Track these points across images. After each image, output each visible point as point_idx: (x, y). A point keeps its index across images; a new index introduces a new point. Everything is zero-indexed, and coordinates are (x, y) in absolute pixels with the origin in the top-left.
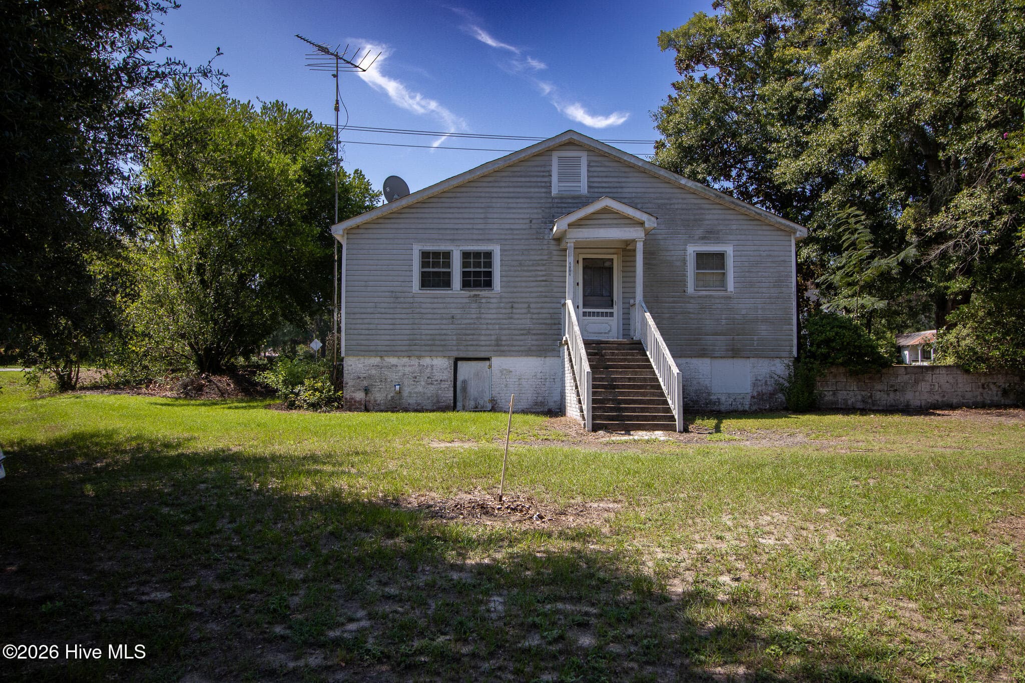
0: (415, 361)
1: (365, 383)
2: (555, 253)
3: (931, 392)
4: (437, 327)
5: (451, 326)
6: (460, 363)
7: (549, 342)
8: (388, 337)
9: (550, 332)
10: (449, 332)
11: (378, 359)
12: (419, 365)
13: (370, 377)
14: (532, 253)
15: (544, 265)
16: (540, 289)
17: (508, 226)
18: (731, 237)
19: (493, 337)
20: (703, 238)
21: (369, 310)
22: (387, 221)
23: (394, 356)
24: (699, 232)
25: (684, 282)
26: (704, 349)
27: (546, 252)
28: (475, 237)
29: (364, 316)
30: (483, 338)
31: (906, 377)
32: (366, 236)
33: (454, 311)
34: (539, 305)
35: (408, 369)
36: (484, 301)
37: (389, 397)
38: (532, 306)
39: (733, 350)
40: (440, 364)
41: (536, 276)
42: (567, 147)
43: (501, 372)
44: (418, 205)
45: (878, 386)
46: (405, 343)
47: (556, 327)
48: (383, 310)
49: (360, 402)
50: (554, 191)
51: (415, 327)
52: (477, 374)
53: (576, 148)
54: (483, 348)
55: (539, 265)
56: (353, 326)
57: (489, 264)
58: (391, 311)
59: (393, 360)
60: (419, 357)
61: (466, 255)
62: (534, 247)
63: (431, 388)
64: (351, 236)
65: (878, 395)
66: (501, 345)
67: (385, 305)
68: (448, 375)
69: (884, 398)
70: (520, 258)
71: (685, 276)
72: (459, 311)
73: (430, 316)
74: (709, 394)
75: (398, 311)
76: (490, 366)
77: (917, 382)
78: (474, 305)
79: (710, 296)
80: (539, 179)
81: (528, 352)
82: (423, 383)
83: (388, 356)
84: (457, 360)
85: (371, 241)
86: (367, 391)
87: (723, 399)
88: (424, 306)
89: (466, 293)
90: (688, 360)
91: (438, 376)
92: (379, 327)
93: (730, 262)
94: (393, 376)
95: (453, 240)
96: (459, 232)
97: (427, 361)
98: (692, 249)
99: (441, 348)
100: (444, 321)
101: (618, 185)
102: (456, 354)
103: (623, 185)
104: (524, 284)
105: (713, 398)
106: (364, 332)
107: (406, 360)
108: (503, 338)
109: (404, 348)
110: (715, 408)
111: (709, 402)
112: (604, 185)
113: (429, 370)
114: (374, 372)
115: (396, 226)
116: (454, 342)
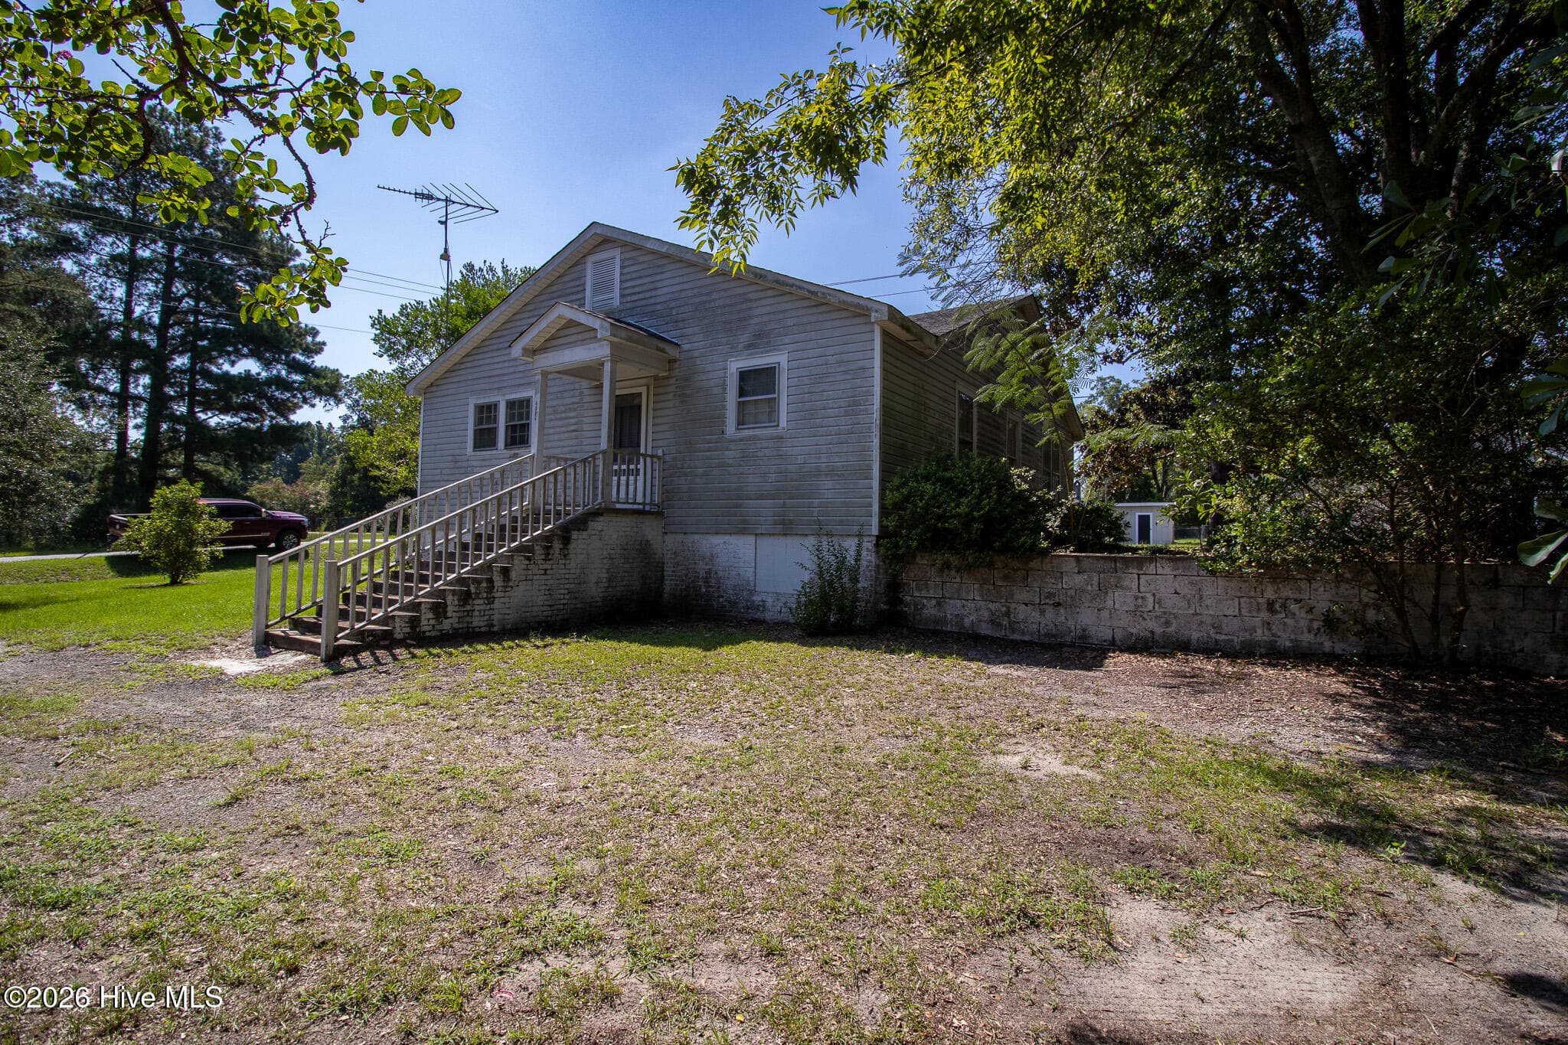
2: (586, 392)
3: (1136, 612)
14: (566, 394)
15: (575, 410)
18: (787, 340)
20: (749, 347)
21: (437, 478)
22: (453, 374)
24: (744, 338)
25: (722, 418)
26: (745, 522)
28: (518, 382)
31: (1079, 580)
32: (438, 394)
39: (783, 523)
41: (569, 425)
42: (602, 247)
44: (475, 352)
45: (1023, 595)
48: (446, 477)
53: (610, 245)
55: (572, 410)
57: (527, 415)
61: (509, 405)
62: (567, 387)
64: (428, 396)
65: (1021, 612)
67: (448, 471)
69: (1032, 619)
71: (724, 408)
74: (753, 592)
77: (1103, 590)
79: (755, 438)
80: (574, 297)
85: (440, 399)
87: (770, 601)
88: (475, 470)
89: (508, 453)
90: (727, 538)
93: (783, 381)
95: (499, 389)
96: (506, 378)
98: (736, 365)
101: (651, 286)
103: (659, 285)
105: (757, 598)
110: (758, 615)
111: (751, 606)
112: (637, 289)
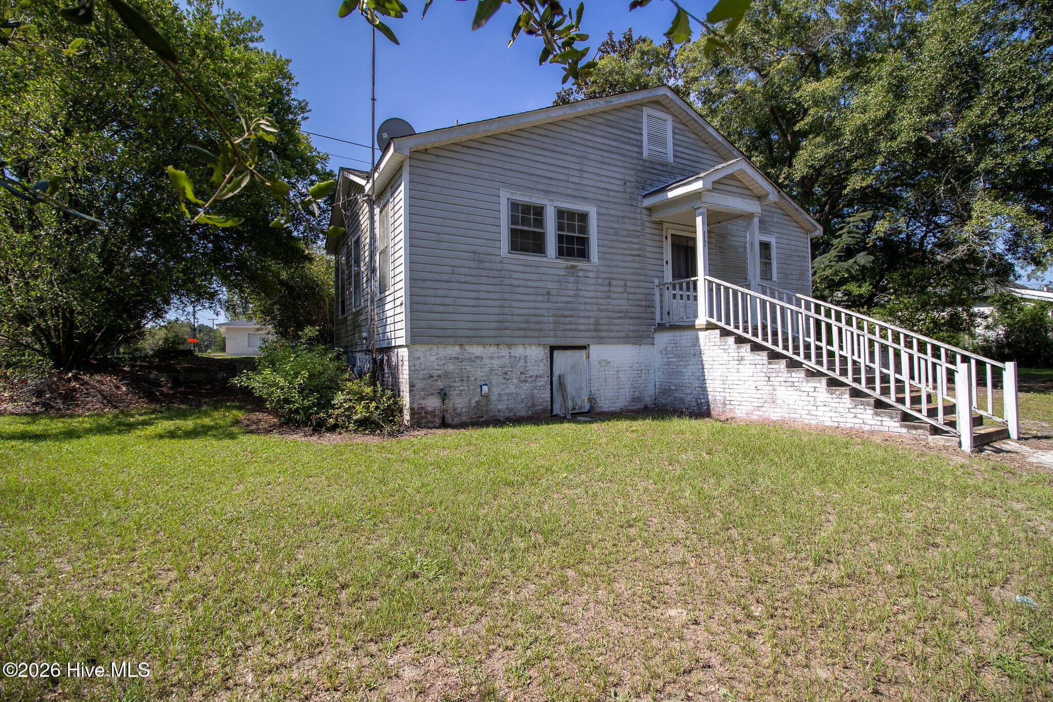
0: (504, 351)
1: (440, 384)
2: (647, 224)
4: (531, 305)
5: (548, 305)
6: (556, 353)
7: (644, 328)
8: (471, 317)
9: (644, 315)
10: (544, 312)
11: (457, 349)
12: (510, 357)
13: (446, 375)
14: (627, 221)
15: (638, 237)
16: (635, 265)
17: (603, 185)
18: (773, 229)
19: (592, 320)
21: (444, 277)
22: (467, 151)
23: (478, 344)
25: (746, 269)
27: (639, 222)
28: (570, 192)
29: (435, 285)
30: (582, 321)
32: (437, 166)
33: (550, 285)
34: (634, 284)
35: (496, 362)
36: (581, 274)
37: (473, 403)
38: (629, 284)
40: (535, 353)
41: (631, 249)
42: (656, 106)
43: (600, 363)
44: (505, 137)
46: (493, 325)
47: (649, 310)
48: (463, 278)
49: (433, 413)
50: (645, 154)
51: (506, 303)
52: (573, 367)
53: (661, 108)
54: (583, 334)
55: (632, 236)
56: (421, 299)
57: (584, 229)
58: (475, 280)
59: (477, 350)
60: (510, 346)
61: (560, 213)
62: (628, 214)
63: (526, 386)
64: (417, 163)
66: (600, 331)
67: (466, 271)
68: (543, 369)
70: (616, 226)
71: (747, 262)
72: (555, 285)
73: (522, 290)
75: (484, 280)
76: (588, 357)
78: (571, 279)
80: (632, 136)
81: (626, 339)
82: (515, 381)
83: (471, 344)
84: (553, 349)
85: (444, 176)
86: (443, 395)
88: (515, 275)
89: (563, 263)
91: (534, 370)
92: (458, 301)
93: (774, 253)
94: (478, 373)
95: (547, 192)
96: (554, 182)
97: (519, 351)
99: (536, 334)
100: (539, 298)
101: (695, 159)
102: (553, 341)
103: (701, 160)
104: (620, 258)
106: (437, 308)
107: (493, 349)
108: (602, 321)
109: (492, 333)
112: (686, 156)
113: (522, 363)
114: (451, 367)
115: (478, 160)
116: (551, 326)
